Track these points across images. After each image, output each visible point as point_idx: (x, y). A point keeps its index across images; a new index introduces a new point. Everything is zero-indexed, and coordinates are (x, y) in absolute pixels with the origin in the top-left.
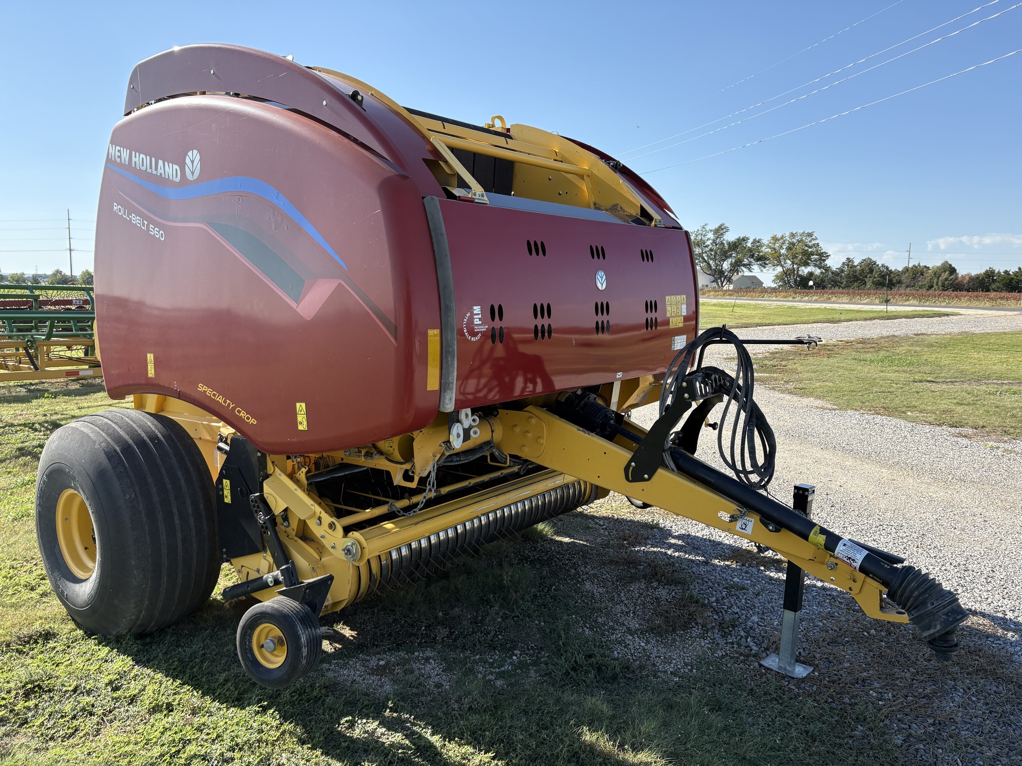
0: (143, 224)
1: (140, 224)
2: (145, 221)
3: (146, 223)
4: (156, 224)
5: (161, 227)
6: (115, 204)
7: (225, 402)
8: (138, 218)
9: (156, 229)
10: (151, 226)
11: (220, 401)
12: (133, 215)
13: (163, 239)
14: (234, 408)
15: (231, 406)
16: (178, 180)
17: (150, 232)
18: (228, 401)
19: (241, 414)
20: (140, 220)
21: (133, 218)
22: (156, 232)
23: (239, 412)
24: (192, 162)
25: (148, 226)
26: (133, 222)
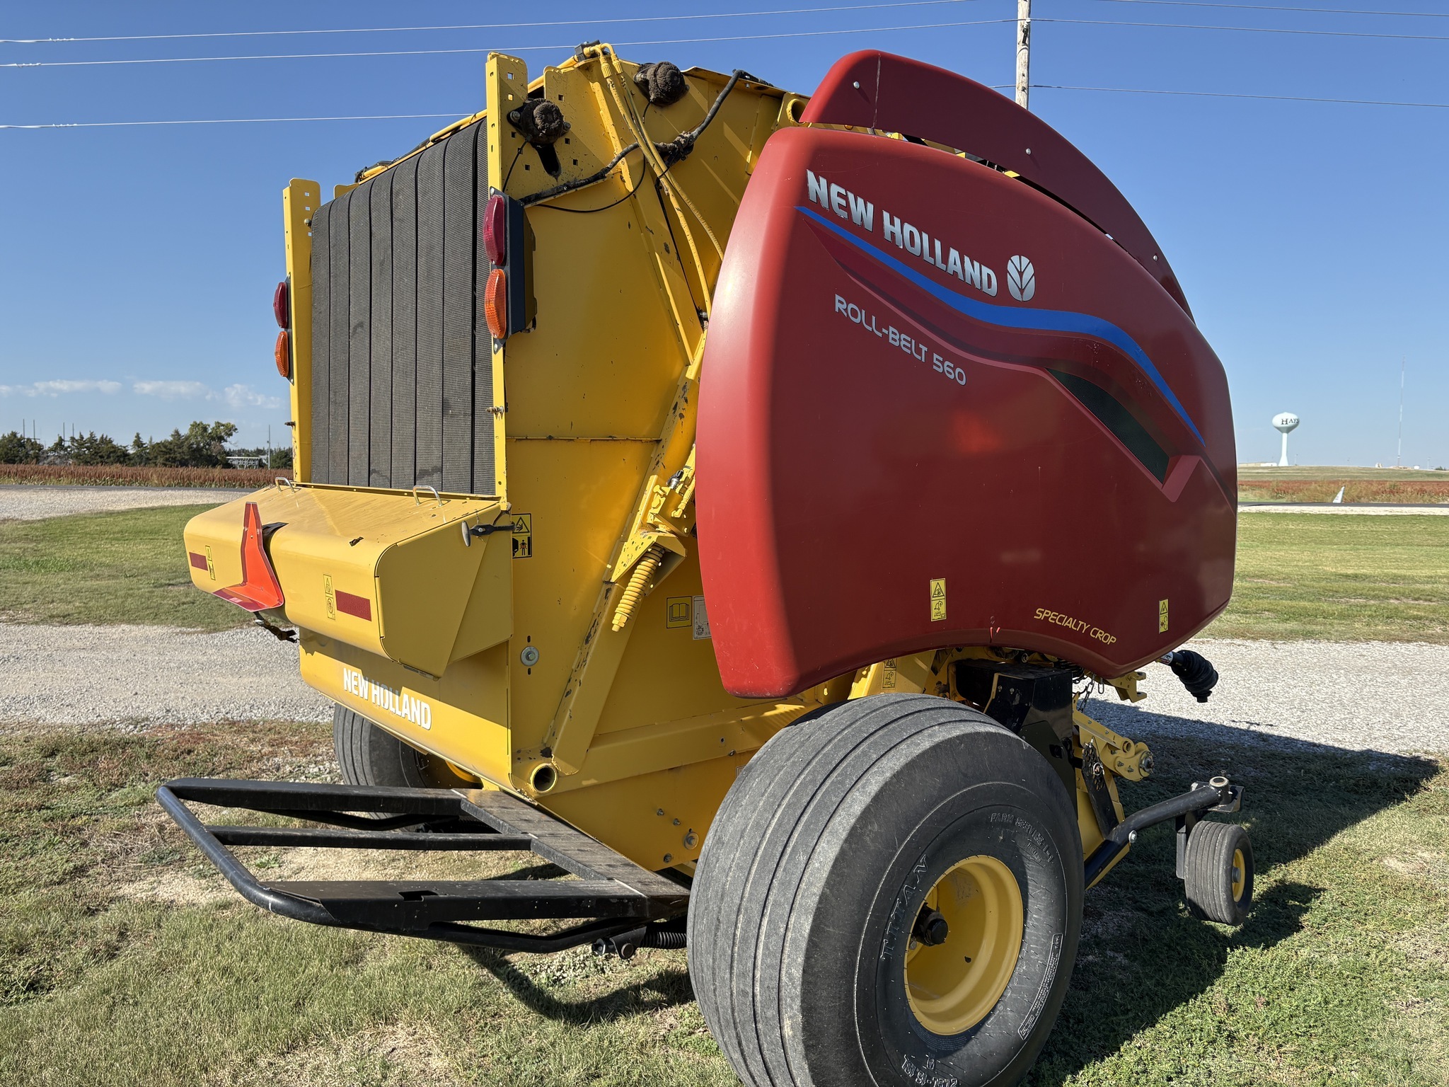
0: (919, 351)
1: (910, 349)
2: (921, 346)
3: (924, 349)
4: (947, 356)
5: (958, 362)
6: (838, 298)
7: (1076, 626)
8: (903, 336)
9: (947, 363)
10: (936, 356)
11: (1070, 625)
12: (891, 329)
13: (963, 383)
14: (1088, 630)
15: (1085, 628)
16: (993, 290)
17: (935, 367)
18: (1081, 623)
19: (1098, 635)
20: (910, 343)
21: (891, 336)
22: (946, 369)
23: (1095, 633)
24: (1021, 274)
25: (929, 355)
26: (891, 341)
